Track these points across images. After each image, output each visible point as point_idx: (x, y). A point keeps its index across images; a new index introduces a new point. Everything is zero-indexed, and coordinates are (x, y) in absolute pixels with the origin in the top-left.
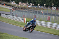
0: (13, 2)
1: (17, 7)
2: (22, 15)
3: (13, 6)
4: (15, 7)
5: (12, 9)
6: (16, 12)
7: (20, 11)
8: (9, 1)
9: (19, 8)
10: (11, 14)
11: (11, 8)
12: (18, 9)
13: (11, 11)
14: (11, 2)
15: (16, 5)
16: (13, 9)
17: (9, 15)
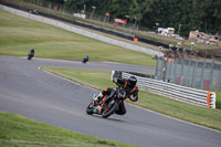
0: (167, 30)
1: (181, 50)
2: (198, 80)
3: (166, 46)
4: (174, 49)
5: (162, 55)
6: (179, 66)
7: (193, 62)
8: (152, 27)
9: (188, 52)
10: (159, 73)
11: (159, 52)
12: (186, 55)
13: (160, 62)
14: (160, 29)
15: (179, 40)
16: (167, 54)
17: (153, 77)
